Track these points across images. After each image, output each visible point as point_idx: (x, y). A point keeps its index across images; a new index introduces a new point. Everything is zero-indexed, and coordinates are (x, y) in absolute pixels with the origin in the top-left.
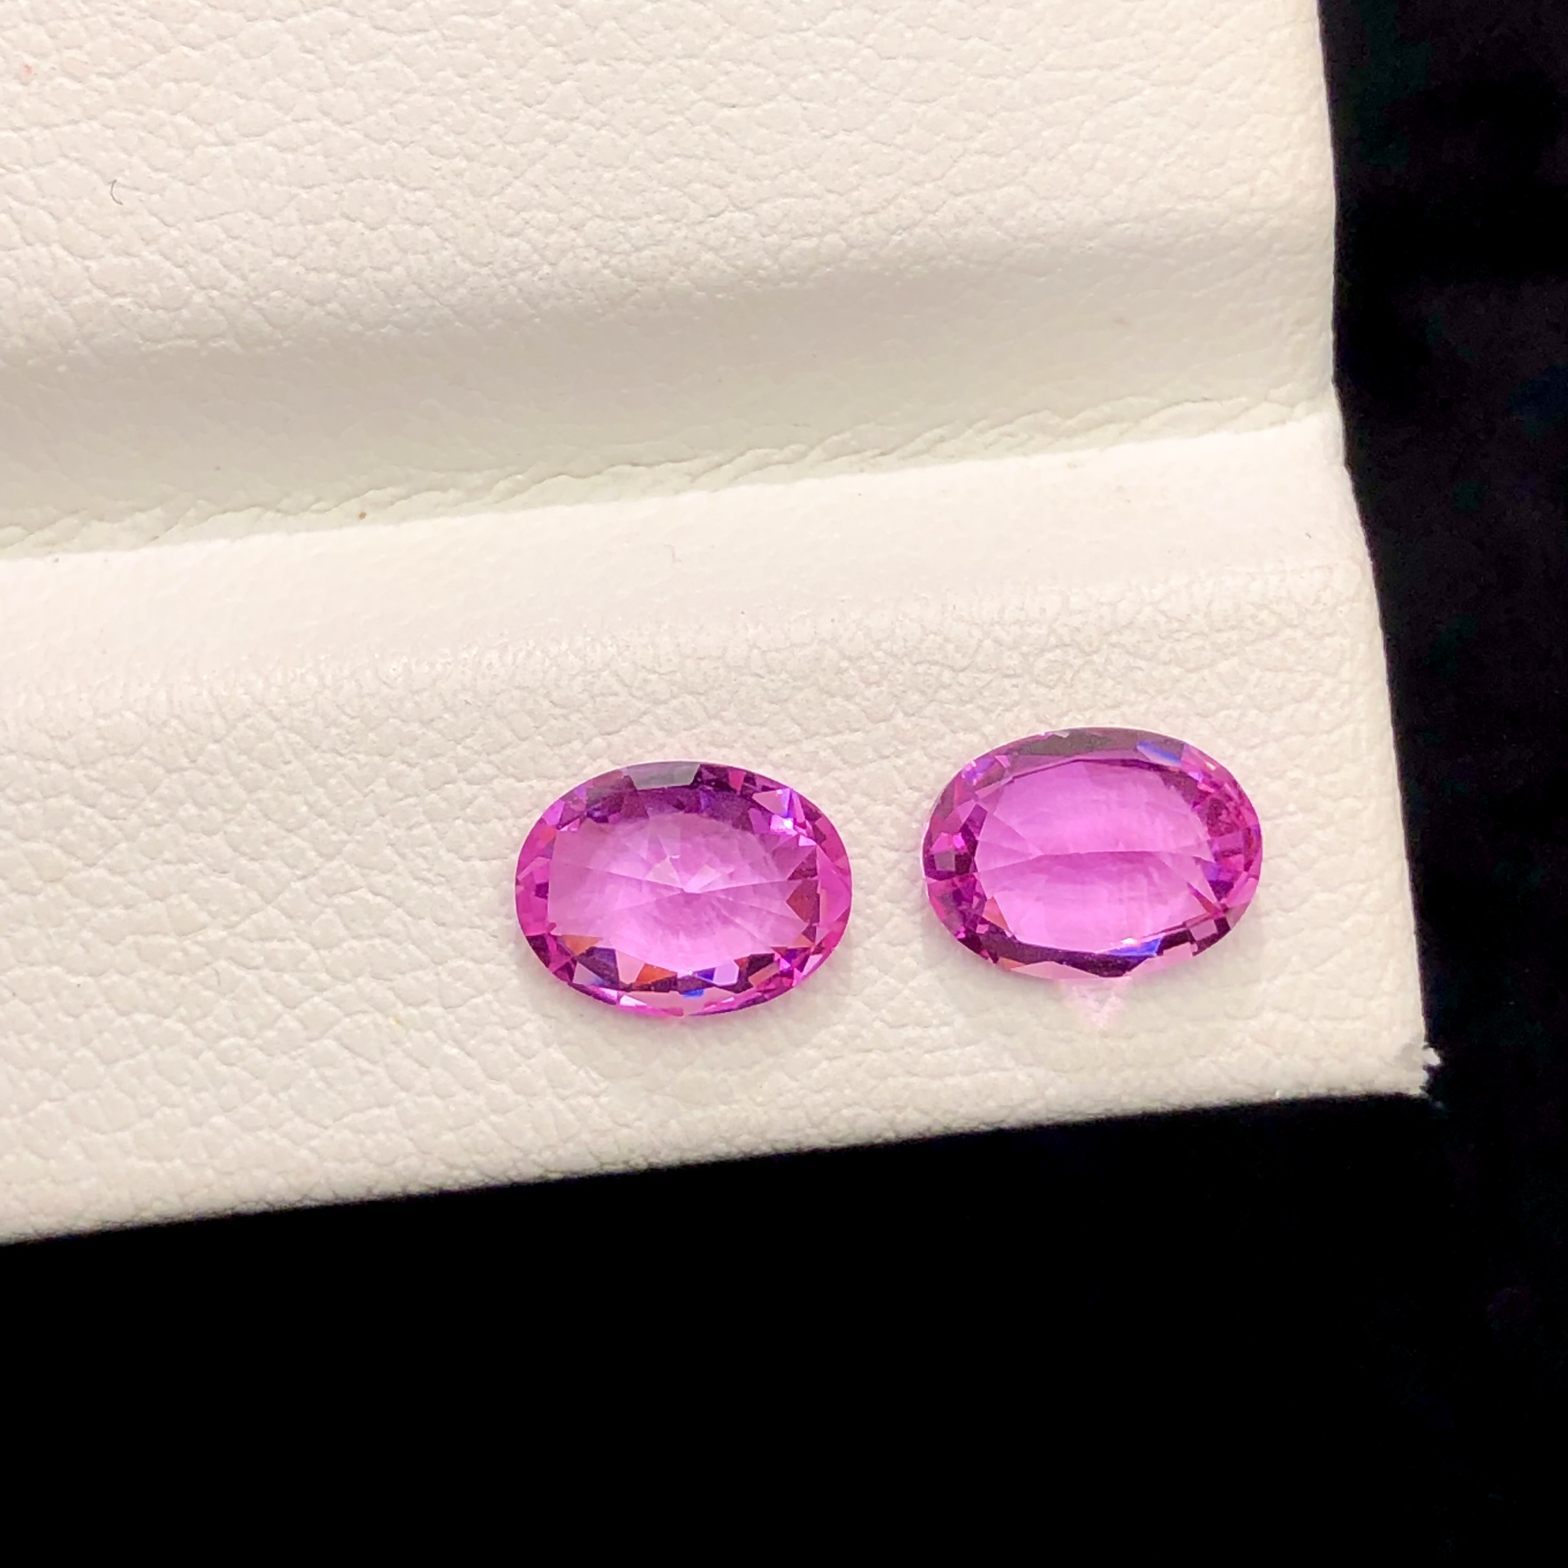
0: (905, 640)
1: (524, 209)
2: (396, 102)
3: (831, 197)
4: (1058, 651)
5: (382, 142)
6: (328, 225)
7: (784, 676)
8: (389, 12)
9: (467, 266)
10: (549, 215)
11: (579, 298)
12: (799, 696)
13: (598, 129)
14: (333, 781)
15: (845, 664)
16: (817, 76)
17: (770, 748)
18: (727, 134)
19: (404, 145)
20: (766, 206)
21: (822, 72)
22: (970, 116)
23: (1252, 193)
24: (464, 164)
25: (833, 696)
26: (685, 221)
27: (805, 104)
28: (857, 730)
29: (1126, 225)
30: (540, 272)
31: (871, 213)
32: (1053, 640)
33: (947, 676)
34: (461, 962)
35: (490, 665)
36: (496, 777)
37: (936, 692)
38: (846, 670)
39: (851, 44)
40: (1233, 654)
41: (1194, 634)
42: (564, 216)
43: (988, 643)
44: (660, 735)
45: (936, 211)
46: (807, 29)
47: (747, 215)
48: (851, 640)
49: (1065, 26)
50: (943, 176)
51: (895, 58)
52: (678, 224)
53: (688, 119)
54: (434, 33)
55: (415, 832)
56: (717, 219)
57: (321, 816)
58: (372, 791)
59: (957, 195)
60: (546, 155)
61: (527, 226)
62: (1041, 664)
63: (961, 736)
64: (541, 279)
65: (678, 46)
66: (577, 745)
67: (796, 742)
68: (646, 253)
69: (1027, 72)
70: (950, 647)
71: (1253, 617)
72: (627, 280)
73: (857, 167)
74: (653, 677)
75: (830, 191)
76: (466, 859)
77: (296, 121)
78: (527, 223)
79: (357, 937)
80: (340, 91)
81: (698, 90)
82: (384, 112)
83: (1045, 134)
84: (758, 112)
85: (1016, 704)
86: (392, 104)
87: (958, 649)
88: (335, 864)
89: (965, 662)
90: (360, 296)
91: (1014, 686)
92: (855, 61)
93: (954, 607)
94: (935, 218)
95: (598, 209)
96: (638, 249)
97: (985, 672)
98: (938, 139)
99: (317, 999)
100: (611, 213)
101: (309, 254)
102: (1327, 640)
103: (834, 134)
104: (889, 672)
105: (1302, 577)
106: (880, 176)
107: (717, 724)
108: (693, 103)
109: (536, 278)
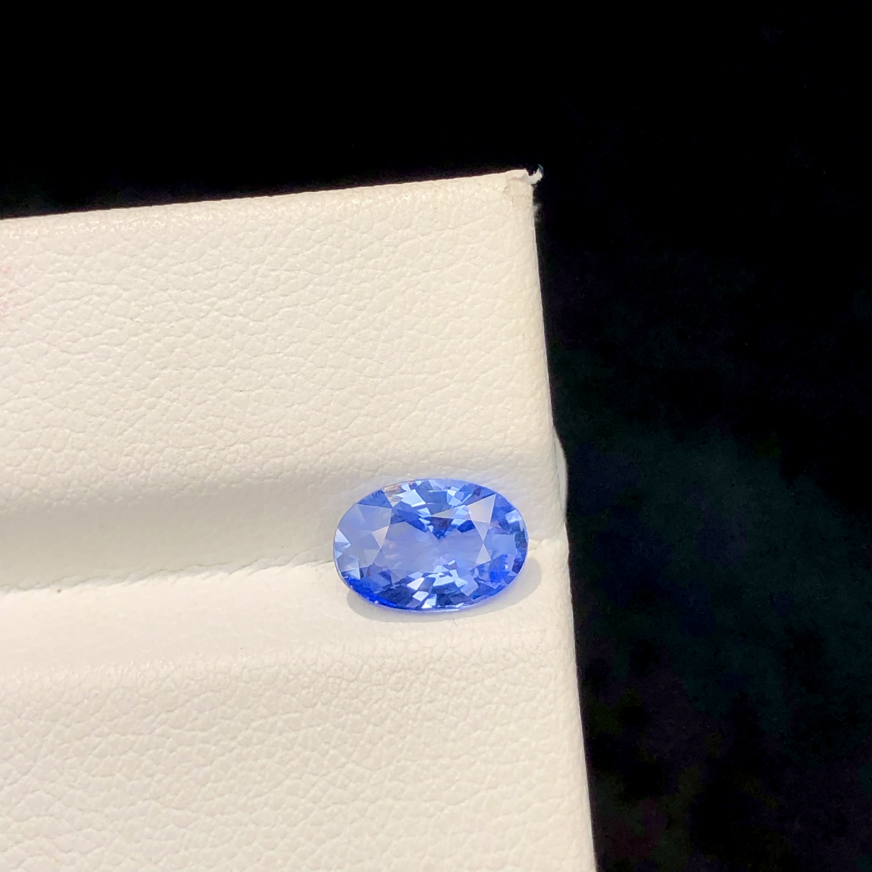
0: (323, 665)
1: (134, 442)
2: (70, 388)
3: (289, 437)
4: (402, 672)
5: (63, 409)
6: (35, 450)
7: (260, 683)
8: (68, 343)
9: (103, 471)
10: (147, 446)
11: (162, 487)
12: (268, 694)
13: (172, 402)
14: (27, 735)
15: (291, 677)
16: (284, 376)
17: (253, 720)
18: (237, 405)
19: (75, 410)
20: (256, 441)
21: (286, 374)
22: (361, 397)
23: (505, 438)
24: (104, 419)
25: (285, 693)
26: (216, 448)
27: (277, 390)
28: (296, 712)
29: (441, 453)
30: (141, 475)
31: (310, 445)
32: (400, 667)
33: (344, 684)
34: (90, 830)
35: (109, 675)
36: (110, 733)
37: (339, 692)
38: (292, 680)
39: (302, 360)
40: (493, 675)
41: (473, 664)
42: (153, 445)
43: (366, 667)
44: (195, 713)
45: (343, 445)
46: (280, 352)
47: (246, 446)
48: (295, 664)
49: (411, 352)
50: (346, 427)
51: (325, 367)
52: (211, 450)
53: (217, 397)
54: (91, 354)
55: (69, 761)
56: (232, 447)
57: (21, 752)
58: (47, 740)
59: (355, 436)
60: (145, 415)
61: (135, 451)
62: (393, 679)
63: (351, 715)
64: (141, 477)
65: (214, 361)
66: (152, 717)
67: (264, 717)
68: (195, 465)
69: (390, 375)
70: (346, 669)
71: (504, 656)
72: (185, 478)
73: (303, 422)
74: (192, 683)
75: (290, 434)
76: (94, 776)
77: (19, 398)
78: (135, 448)
79: (38, 816)
80: (43, 382)
81: (224, 383)
82: (63, 393)
83: (401, 406)
84: (254, 394)
85: (380, 699)
86: (69, 389)
87: (349, 671)
88: (27, 777)
89: (354, 677)
90: (50, 486)
91: (379, 690)
92: (303, 369)
93: (350, 648)
94: (342, 448)
95: (171, 442)
96: (190, 463)
97: (364, 682)
98: (345, 408)
99: (15, 848)
100: (177, 445)
101: (24, 465)
102: (542, 670)
103: (292, 405)
104: (315, 681)
105: (530, 636)
106: (315, 427)
107: (224, 708)
108: (220, 389)
109: (139, 477)
